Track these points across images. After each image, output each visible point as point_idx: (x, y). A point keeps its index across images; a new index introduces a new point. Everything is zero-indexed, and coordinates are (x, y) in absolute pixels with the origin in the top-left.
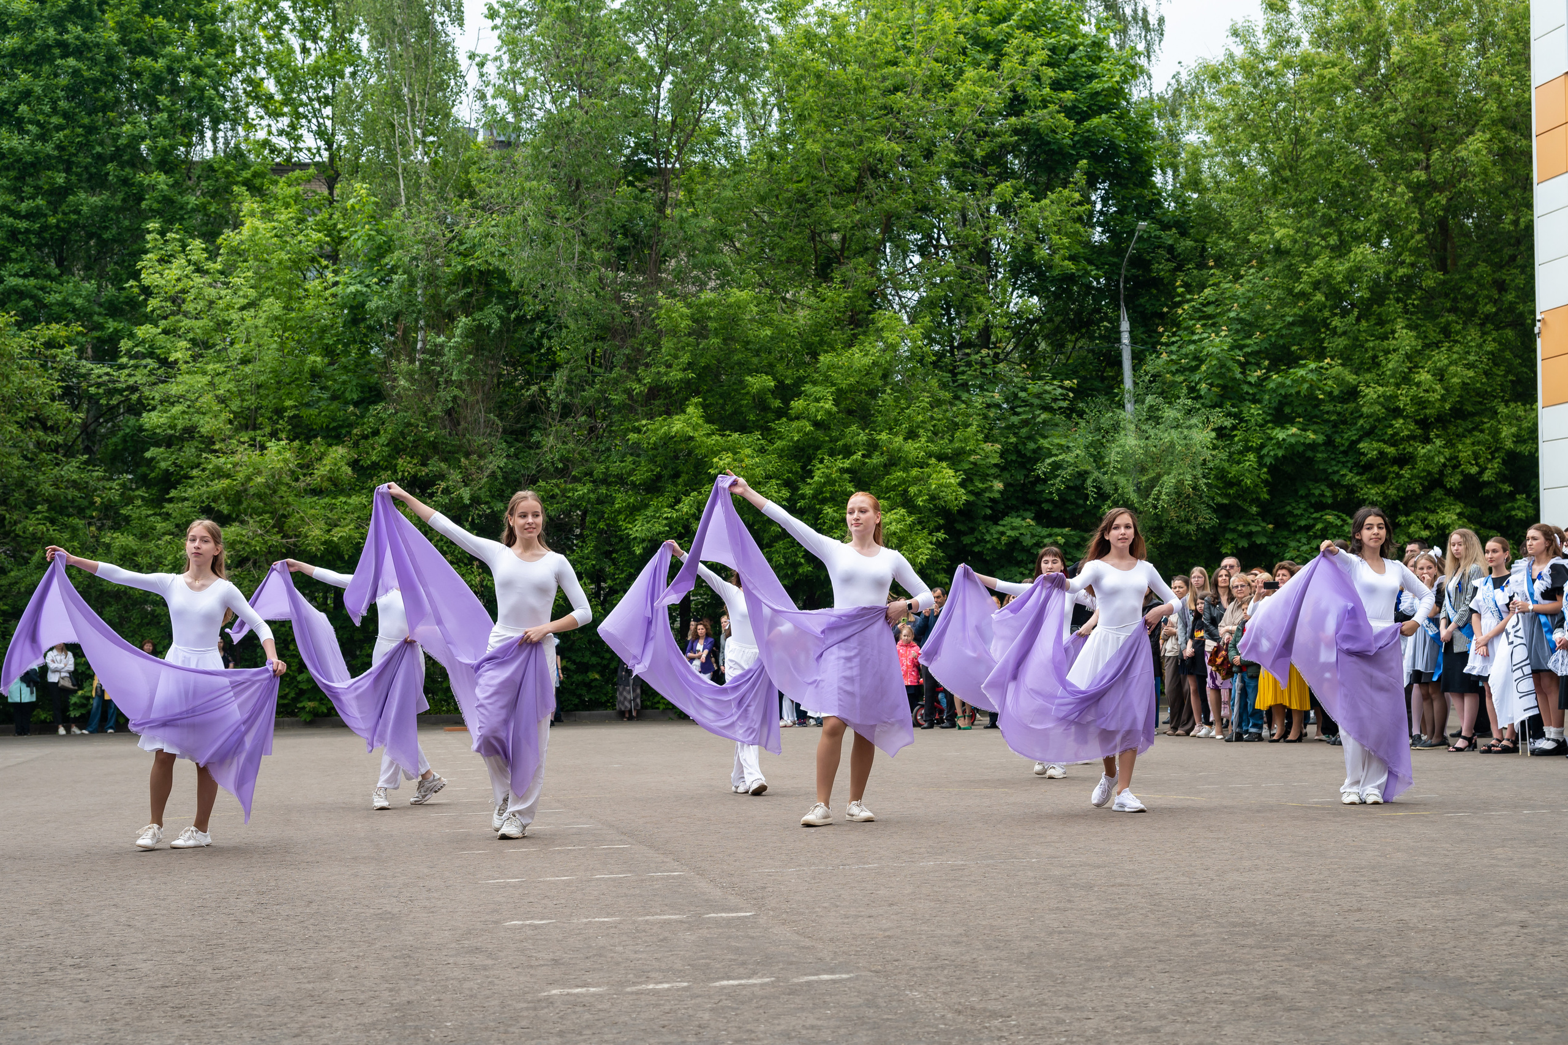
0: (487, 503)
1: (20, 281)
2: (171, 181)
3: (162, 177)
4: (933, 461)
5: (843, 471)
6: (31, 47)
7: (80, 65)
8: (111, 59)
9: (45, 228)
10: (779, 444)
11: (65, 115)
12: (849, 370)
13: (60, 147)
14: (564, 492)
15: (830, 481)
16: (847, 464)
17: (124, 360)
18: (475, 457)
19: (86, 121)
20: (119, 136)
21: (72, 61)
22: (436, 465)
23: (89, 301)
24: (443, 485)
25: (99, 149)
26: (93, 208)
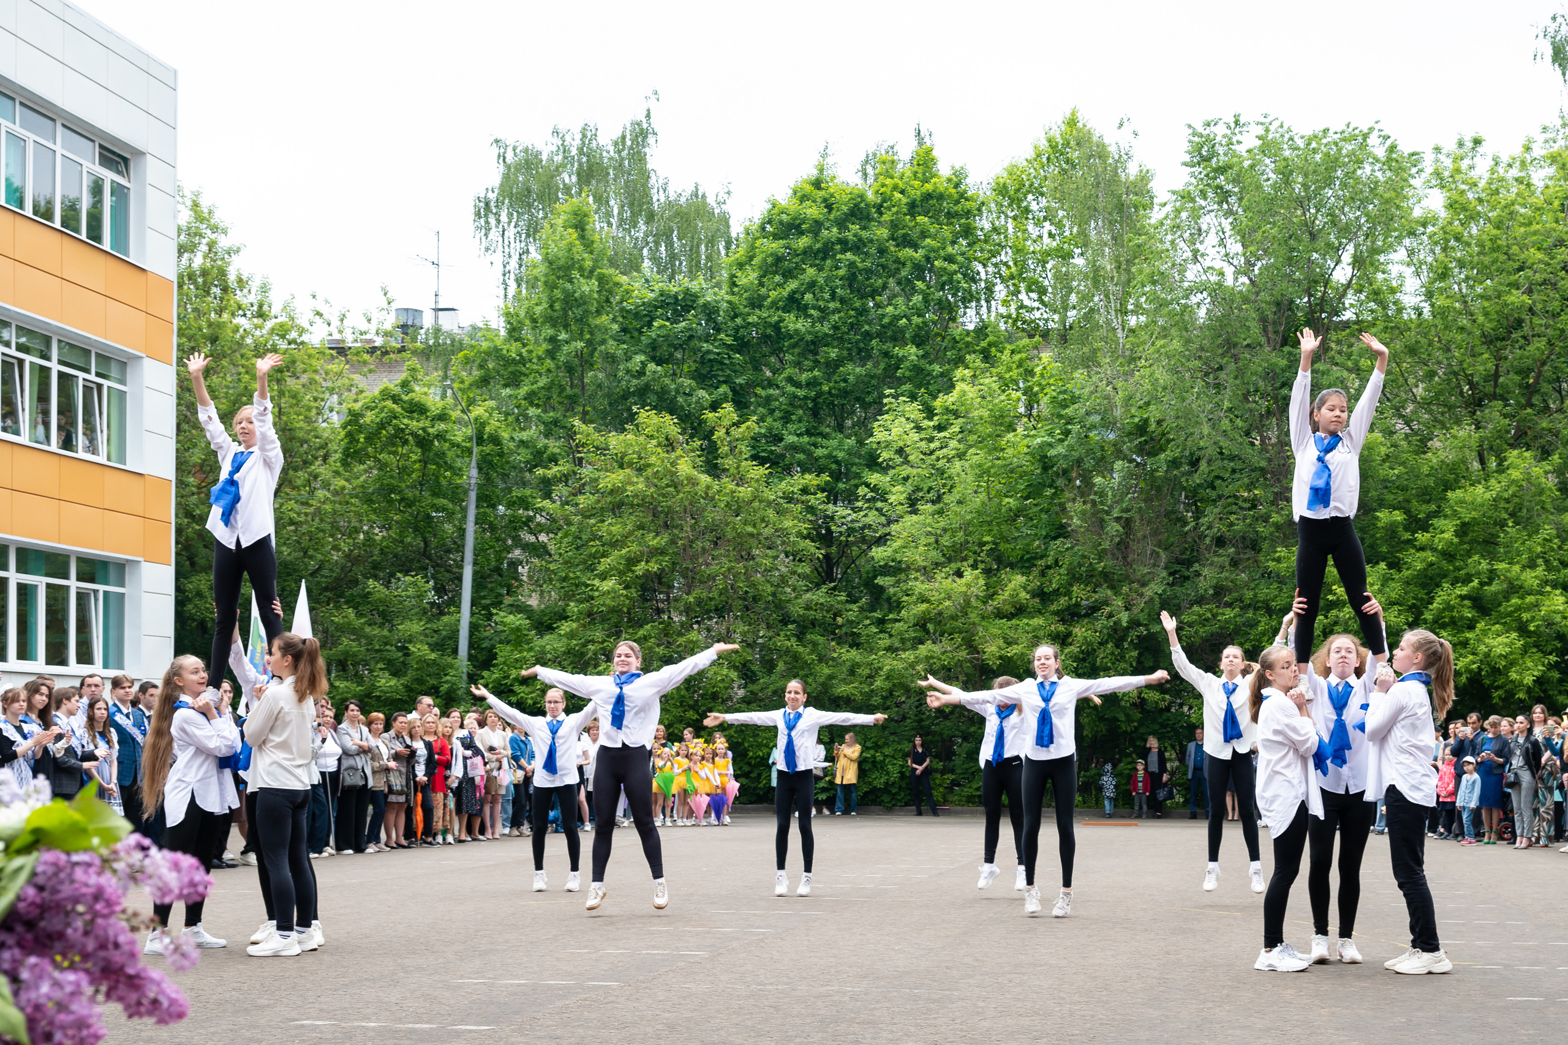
0: (1146, 625)
1: (796, 439)
2: (921, 352)
3: (914, 350)
4: (1548, 589)
5: (1463, 598)
6: (818, 246)
7: (856, 258)
8: (882, 251)
9: (820, 394)
10: (1406, 573)
11: (842, 301)
12: (1473, 505)
13: (835, 328)
14: (1214, 616)
15: (1449, 607)
16: (1464, 590)
17: (859, 504)
18: (1135, 585)
19: (857, 305)
20: (884, 316)
21: (849, 255)
22: (1105, 592)
23: (850, 454)
24: (1108, 609)
25: (867, 327)
26: (858, 377)
